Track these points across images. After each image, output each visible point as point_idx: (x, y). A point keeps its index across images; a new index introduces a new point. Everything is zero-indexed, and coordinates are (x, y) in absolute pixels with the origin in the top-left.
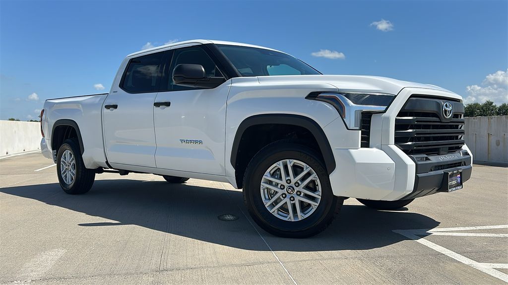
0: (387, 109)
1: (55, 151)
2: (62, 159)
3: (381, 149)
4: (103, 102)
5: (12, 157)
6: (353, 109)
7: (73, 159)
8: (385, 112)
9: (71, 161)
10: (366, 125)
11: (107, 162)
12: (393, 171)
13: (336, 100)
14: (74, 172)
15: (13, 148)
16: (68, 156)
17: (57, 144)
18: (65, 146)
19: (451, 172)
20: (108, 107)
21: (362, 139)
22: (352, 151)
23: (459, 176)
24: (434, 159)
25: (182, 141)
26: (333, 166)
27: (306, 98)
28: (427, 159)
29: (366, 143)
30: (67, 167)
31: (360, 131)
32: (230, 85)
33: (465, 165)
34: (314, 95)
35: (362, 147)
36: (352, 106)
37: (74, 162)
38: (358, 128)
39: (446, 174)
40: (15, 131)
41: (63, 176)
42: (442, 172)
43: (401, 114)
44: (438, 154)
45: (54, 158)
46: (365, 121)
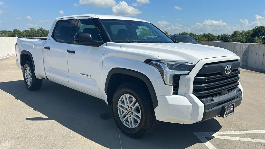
0: (189, 73)
1: (23, 66)
2: (26, 72)
3: (185, 96)
4: (43, 45)
5: (10, 57)
6: (169, 72)
7: (30, 72)
8: (188, 74)
9: (30, 73)
10: (176, 82)
11: (46, 77)
12: (190, 109)
13: (159, 65)
14: (31, 79)
15: (11, 52)
16: (28, 71)
17: (23, 63)
18: (26, 65)
19: (227, 106)
20: (45, 48)
21: (174, 90)
22: (168, 97)
23: (233, 106)
24: (217, 99)
25: (81, 74)
26: (157, 105)
27: (144, 62)
28: (212, 100)
29: (176, 92)
30: (28, 76)
31: (173, 86)
32: (105, 47)
33: (238, 98)
34: (148, 61)
35: (173, 94)
36: (168, 71)
37: (31, 74)
38: (171, 84)
39: (223, 108)
40: (12, 43)
41: (26, 80)
42: (221, 106)
43: (197, 75)
44: (221, 95)
45: (22, 70)
46: (176, 80)
